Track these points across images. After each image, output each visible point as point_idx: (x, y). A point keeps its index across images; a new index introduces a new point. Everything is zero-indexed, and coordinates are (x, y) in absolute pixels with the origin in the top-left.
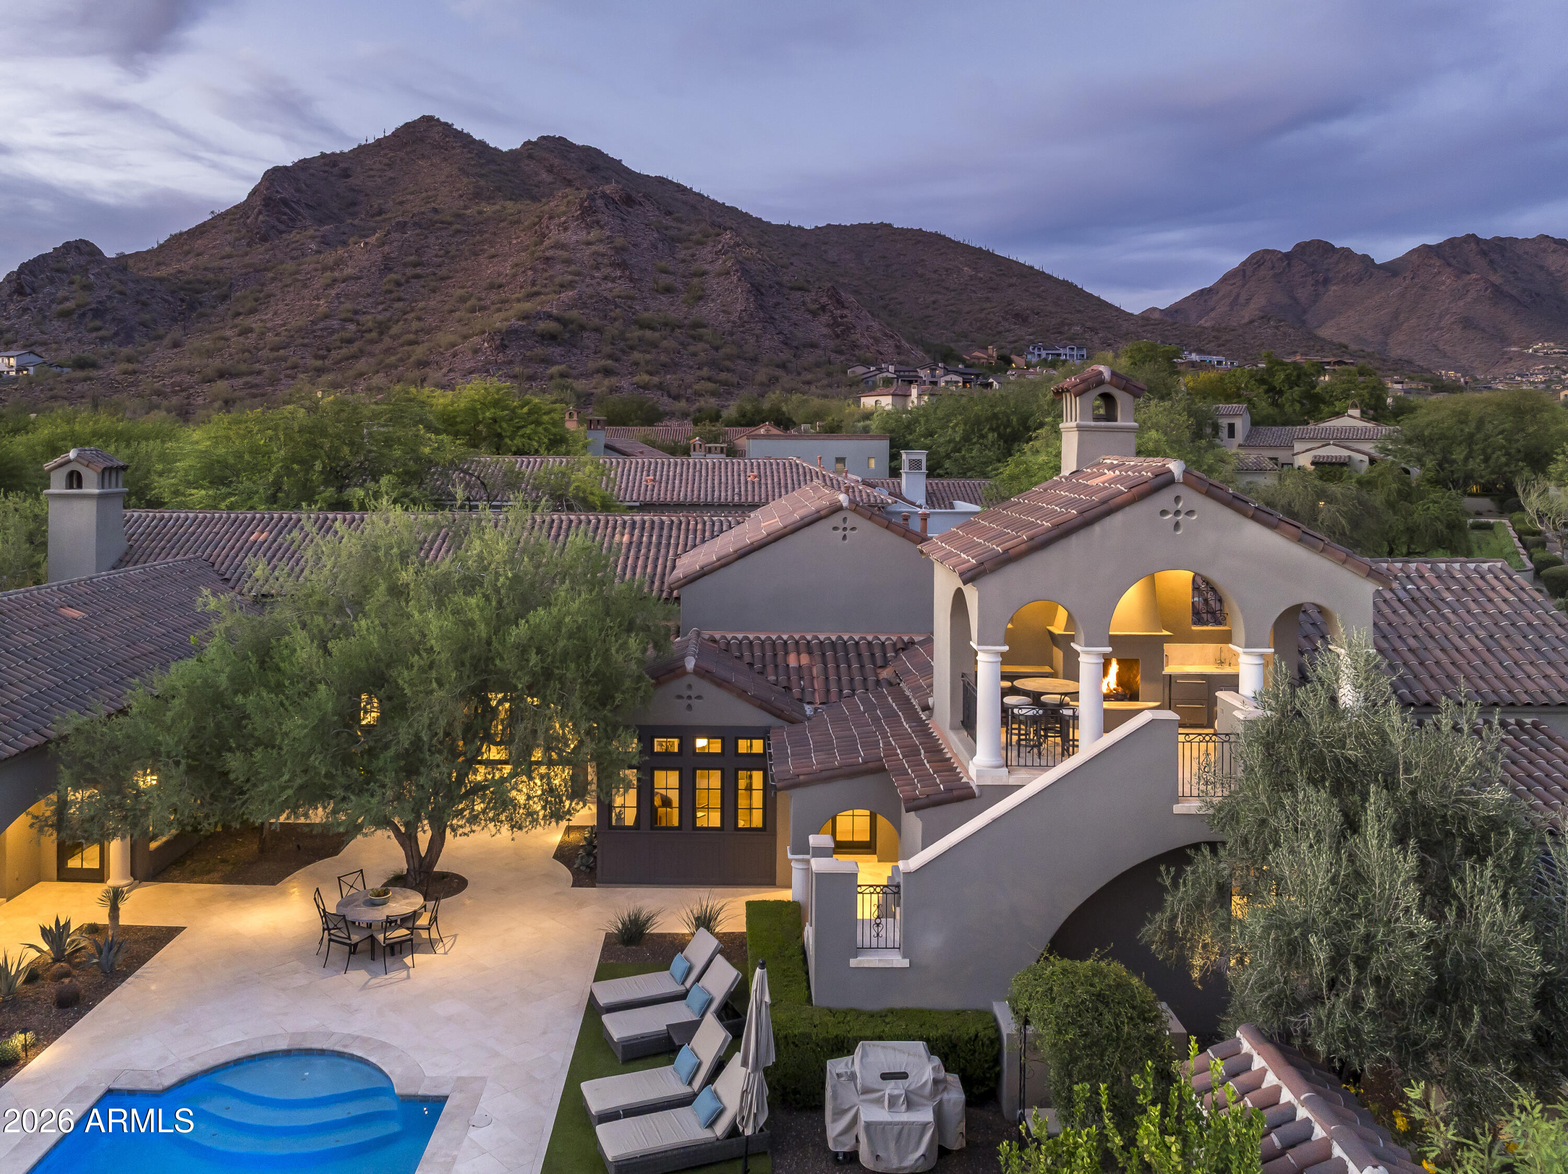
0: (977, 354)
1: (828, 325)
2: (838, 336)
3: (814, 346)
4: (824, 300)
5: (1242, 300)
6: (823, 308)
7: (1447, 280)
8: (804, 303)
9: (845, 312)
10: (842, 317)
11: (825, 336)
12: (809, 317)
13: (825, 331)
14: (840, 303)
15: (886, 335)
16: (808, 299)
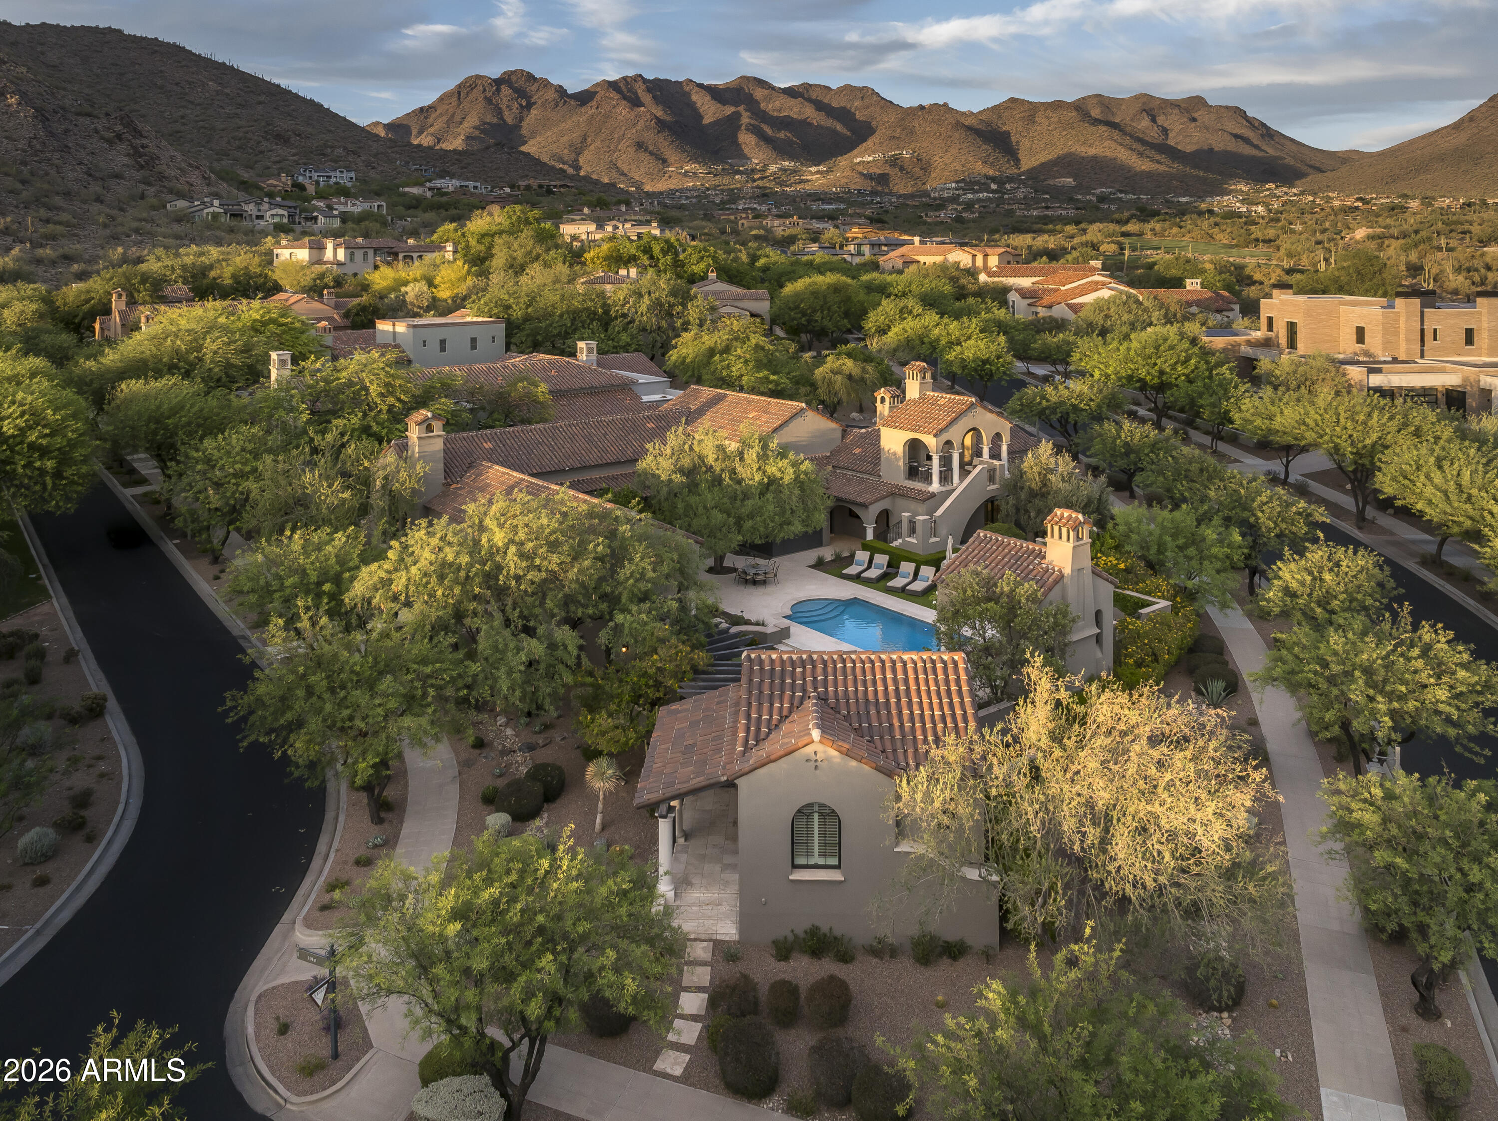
0: (272, 181)
1: (128, 155)
2: (142, 167)
3: (118, 176)
4: (118, 128)
5: (457, 118)
6: (119, 137)
7: (623, 110)
8: (96, 131)
9: (145, 141)
10: (143, 147)
11: (127, 166)
12: (106, 145)
13: (127, 161)
14: (139, 134)
15: (190, 165)
16: (100, 127)
